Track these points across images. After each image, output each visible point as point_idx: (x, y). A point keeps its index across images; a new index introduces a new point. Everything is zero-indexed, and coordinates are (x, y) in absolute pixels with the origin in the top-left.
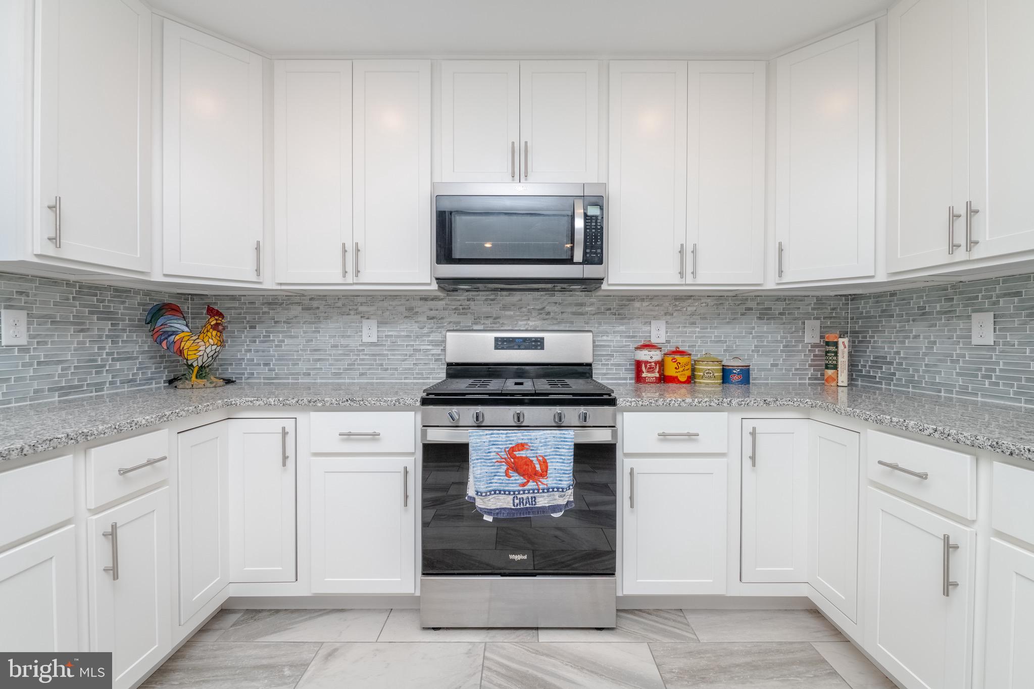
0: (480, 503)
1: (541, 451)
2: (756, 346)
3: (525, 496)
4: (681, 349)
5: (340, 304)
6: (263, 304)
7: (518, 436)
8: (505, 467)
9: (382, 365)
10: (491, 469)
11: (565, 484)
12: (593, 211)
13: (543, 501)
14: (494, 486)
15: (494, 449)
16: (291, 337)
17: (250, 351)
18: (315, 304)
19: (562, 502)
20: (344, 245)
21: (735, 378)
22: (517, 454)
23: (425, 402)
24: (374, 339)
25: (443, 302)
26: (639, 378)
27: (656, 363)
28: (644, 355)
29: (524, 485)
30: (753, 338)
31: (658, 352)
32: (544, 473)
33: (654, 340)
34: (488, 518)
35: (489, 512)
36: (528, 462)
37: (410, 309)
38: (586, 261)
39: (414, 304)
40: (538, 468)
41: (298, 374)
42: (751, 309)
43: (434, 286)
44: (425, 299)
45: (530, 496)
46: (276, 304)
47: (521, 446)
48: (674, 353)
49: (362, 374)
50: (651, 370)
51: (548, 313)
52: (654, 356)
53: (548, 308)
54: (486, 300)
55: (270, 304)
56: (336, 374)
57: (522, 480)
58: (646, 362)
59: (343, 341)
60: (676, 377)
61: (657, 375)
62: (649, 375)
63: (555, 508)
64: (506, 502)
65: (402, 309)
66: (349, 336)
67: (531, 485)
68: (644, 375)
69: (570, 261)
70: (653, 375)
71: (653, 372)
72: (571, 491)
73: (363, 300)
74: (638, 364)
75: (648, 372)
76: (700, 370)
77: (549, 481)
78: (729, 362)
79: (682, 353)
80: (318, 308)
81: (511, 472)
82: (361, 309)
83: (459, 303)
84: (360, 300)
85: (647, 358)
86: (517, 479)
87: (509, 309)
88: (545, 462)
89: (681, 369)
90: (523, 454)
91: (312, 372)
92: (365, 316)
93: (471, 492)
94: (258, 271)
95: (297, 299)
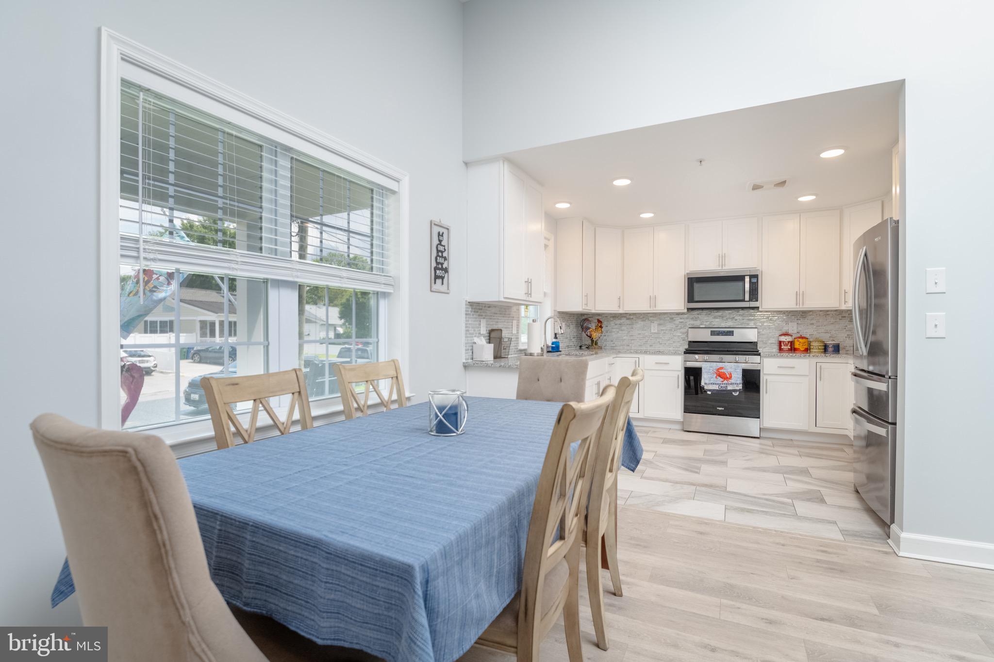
0: (706, 387)
1: (729, 370)
2: (847, 335)
3: (723, 386)
4: (803, 336)
5: (641, 317)
6: (611, 317)
7: (720, 365)
8: (715, 375)
9: (659, 342)
10: (709, 376)
11: (738, 382)
12: (754, 280)
13: (730, 388)
14: (711, 382)
15: (711, 369)
16: (621, 330)
17: (605, 336)
18: (632, 317)
19: (738, 388)
20: (650, 296)
21: (830, 349)
22: (720, 371)
23: (685, 353)
24: (656, 331)
25: (685, 316)
26: (781, 349)
27: (788, 342)
28: (783, 339)
29: (722, 382)
30: (846, 331)
31: (790, 337)
32: (731, 377)
33: (790, 332)
34: (709, 393)
35: (710, 390)
36: (724, 374)
37: (672, 319)
38: (751, 300)
39: (673, 316)
40: (728, 376)
41: (624, 345)
42: (845, 317)
43: (686, 311)
44: (678, 314)
45: (725, 386)
46: (616, 317)
47: (722, 368)
48: (799, 338)
49: (651, 346)
50: (786, 345)
51: (736, 320)
52: (789, 339)
53: (736, 318)
54: (706, 314)
55: (613, 317)
56: (640, 345)
57: (722, 380)
58: (783, 342)
59: (643, 332)
60: (799, 348)
61: (790, 347)
62: (785, 347)
63: (735, 391)
64: (716, 387)
65: (669, 318)
66: (645, 330)
67: (725, 382)
68: (782, 347)
69: (743, 300)
70: (787, 347)
71: (787, 346)
72: (741, 385)
73: (652, 315)
74: (780, 342)
75: (784, 346)
76: (813, 345)
77: (732, 381)
78: (830, 342)
79: (802, 337)
80: (633, 319)
81: (718, 377)
82: (650, 319)
83: (693, 316)
84: (649, 315)
85: (784, 340)
86: (720, 380)
87: (717, 318)
88: (731, 374)
89: (801, 345)
90: (722, 371)
91: (630, 345)
92: (652, 322)
93: (703, 384)
94: (619, 306)
95: (625, 315)
